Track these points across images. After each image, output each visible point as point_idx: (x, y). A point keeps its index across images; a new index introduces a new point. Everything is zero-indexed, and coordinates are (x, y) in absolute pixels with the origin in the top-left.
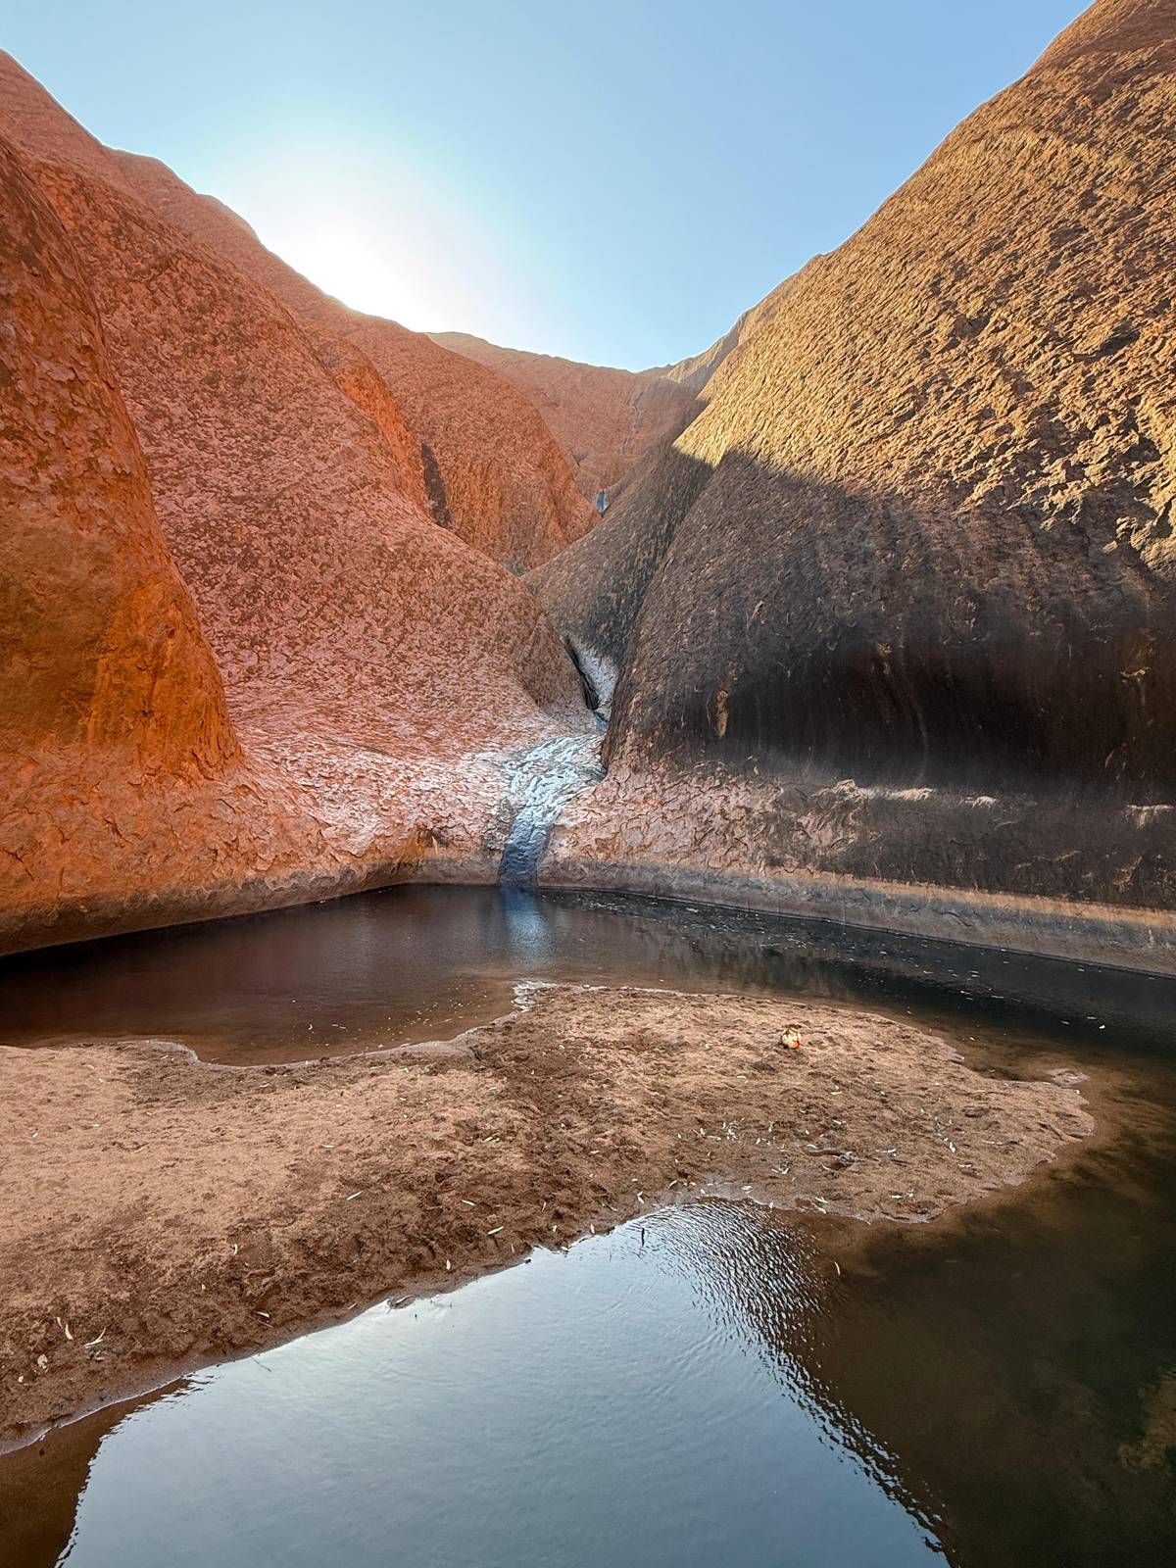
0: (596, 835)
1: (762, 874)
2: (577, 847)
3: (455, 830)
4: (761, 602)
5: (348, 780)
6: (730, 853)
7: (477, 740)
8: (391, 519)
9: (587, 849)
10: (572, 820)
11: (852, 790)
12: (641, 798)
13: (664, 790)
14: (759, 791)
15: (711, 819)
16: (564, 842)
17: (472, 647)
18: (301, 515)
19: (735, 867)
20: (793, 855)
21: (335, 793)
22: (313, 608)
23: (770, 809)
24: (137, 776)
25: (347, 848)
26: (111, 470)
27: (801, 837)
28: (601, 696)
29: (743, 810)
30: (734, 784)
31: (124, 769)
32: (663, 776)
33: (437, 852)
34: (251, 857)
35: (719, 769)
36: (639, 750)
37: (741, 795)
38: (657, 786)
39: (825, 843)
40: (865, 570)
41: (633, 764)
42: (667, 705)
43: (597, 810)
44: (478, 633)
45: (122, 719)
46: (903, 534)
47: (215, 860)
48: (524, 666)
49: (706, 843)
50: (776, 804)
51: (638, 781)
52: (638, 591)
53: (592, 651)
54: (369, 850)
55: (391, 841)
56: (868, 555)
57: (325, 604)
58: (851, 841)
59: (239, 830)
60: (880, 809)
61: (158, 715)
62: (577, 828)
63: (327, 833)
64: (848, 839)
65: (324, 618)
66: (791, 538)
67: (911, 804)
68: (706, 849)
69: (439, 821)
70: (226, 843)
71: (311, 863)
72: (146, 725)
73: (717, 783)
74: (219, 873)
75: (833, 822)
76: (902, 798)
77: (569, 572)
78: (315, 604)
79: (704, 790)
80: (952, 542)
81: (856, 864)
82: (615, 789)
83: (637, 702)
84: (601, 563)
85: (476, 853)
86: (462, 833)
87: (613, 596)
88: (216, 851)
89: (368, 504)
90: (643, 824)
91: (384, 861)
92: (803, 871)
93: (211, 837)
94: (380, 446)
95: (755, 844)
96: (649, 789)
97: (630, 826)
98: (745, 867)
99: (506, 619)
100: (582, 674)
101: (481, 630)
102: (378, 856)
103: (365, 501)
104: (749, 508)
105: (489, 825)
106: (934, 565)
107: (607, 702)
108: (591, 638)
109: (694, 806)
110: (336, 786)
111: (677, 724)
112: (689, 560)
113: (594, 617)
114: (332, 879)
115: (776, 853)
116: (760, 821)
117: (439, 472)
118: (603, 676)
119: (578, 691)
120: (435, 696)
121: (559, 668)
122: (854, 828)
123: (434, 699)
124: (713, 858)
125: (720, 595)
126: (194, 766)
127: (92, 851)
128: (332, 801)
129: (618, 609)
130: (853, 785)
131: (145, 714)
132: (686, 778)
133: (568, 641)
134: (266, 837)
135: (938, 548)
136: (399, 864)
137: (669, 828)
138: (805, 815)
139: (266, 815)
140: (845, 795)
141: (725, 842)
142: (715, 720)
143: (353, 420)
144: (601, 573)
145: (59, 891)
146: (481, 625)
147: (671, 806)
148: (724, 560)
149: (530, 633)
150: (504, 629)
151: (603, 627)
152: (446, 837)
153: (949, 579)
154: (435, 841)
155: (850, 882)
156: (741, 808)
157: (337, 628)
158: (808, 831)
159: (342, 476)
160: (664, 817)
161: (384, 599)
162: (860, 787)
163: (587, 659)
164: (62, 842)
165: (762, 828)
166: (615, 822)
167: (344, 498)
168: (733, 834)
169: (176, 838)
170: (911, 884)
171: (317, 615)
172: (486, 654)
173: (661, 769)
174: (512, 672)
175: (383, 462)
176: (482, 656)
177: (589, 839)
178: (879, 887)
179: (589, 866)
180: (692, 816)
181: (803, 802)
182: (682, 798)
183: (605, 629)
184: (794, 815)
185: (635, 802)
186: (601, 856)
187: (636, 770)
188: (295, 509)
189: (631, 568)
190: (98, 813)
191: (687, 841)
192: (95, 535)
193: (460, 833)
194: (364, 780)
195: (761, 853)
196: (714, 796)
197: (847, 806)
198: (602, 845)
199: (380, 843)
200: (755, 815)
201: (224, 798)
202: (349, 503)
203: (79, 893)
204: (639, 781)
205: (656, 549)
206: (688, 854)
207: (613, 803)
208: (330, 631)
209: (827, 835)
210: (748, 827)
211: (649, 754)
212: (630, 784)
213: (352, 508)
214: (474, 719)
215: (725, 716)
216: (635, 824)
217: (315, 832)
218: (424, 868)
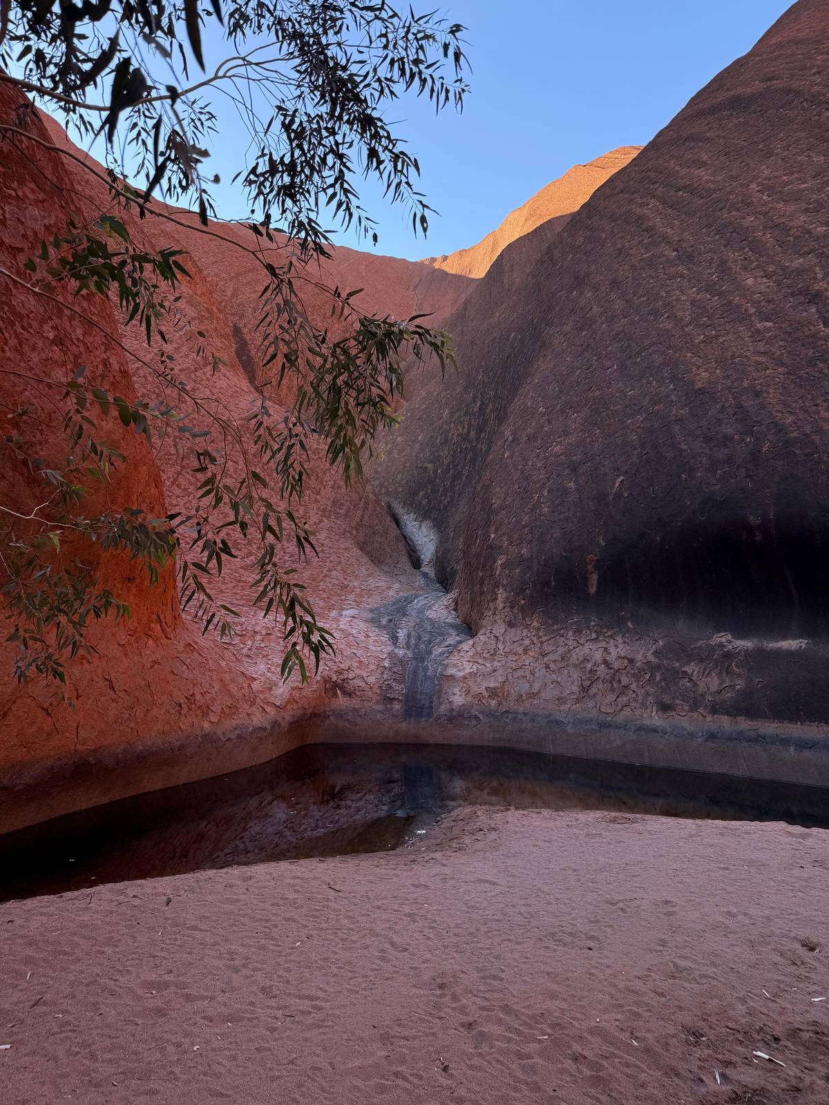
0: (485, 684)
1: (655, 719)
2: (469, 696)
3: (355, 681)
4: (622, 478)
5: (258, 637)
6: (620, 699)
7: (335, 598)
8: (232, 396)
9: (479, 697)
10: (459, 670)
11: (729, 642)
12: (520, 650)
13: (542, 643)
14: (637, 643)
15: (595, 668)
16: (456, 690)
17: (312, 513)
18: (154, 392)
19: (627, 712)
20: (683, 700)
21: (250, 649)
22: (169, 478)
23: (651, 658)
24: (123, 637)
25: (272, 700)
26: (118, 368)
27: (688, 684)
28: (423, 557)
29: (626, 661)
30: (611, 637)
31: (114, 630)
32: (538, 629)
33: (342, 701)
34: (205, 709)
35: (593, 623)
36: (512, 607)
37: (621, 646)
38: (535, 639)
39: (714, 689)
40: (726, 451)
41: (507, 619)
42: (535, 567)
43: (480, 661)
44: (316, 501)
45: (115, 585)
46: (759, 422)
47: (180, 713)
48: (357, 529)
49: (594, 690)
50: (657, 653)
51: (514, 634)
52: (453, 462)
53: (412, 516)
54: (288, 702)
55: (304, 693)
56: (727, 439)
57: (179, 473)
58: (738, 687)
59: (195, 685)
60: (760, 658)
61: (138, 581)
62: (465, 678)
63: (256, 685)
64: (734, 685)
65: (179, 486)
66: (642, 422)
67: (789, 653)
68: (595, 695)
69: (341, 674)
70: (186, 697)
71: (248, 715)
72: (129, 590)
73: (594, 636)
74: (184, 724)
75: (717, 671)
76: (780, 648)
77: (387, 444)
78: (170, 474)
79: (582, 642)
80: (808, 429)
81: (745, 707)
82: (493, 642)
83: (502, 565)
84: (417, 436)
85: (378, 702)
86: (362, 684)
87: (430, 466)
88: (180, 705)
89: (211, 383)
90: (528, 673)
91: (300, 712)
92: (695, 715)
93: (175, 692)
94: (216, 330)
95: (643, 691)
96: (527, 642)
97: (516, 675)
98: (638, 712)
99: (339, 487)
100: (405, 537)
101: (318, 497)
102: (295, 706)
103: (208, 380)
104: (590, 395)
105: (385, 676)
106: (794, 449)
107: (430, 562)
108: (411, 503)
109: (574, 656)
110: (250, 643)
111: (547, 583)
112: (532, 438)
113: (413, 485)
114: (265, 729)
115: (666, 699)
116: (644, 670)
117: (249, 351)
118: (426, 539)
119: (403, 553)
120: (287, 558)
121: (386, 532)
122: (739, 675)
123: (287, 561)
124: (604, 703)
125: (575, 470)
126: (158, 626)
127: (97, 706)
128: (248, 656)
129: (435, 478)
130: (729, 637)
131: (129, 580)
132: (562, 632)
133: (389, 506)
134: (213, 691)
135: (795, 434)
136: (311, 714)
137: (554, 677)
138: (688, 663)
139: (210, 671)
140: (724, 646)
141: (613, 690)
142: (585, 579)
143: (192, 305)
144: (417, 446)
145: (76, 744)
146: (318, 493)
147: (552, 657)
148: (572, 439)
149: (360, 500)
150: (339, 496)
151: (421, 494)
152: (349, 687)
153: (810, 461)
154: (339, 692)
155: (744, 724)
156: (623, 658)
157: (192, 496)
158: (694, 678)
159: (187, 356)
160: (547, 667)
161: (232, 470)
162: (737, 639)
163: (408, 523)
164: (77, 699)
165: (648, 677)
166: (500, 672)
167: (190, 377)
168: (619, 681)
169: (152, 694)
170: (801, 724)
171: (173, 483)
172: (324, 519)
173: (535, 624)
174: (349, 535)
175: (219, 344)
176: (321, 521)
177: (481, 687)
178: (770, 728)
179: (482, 712)
180: (575, 666)
181: (686, 653)
182: (561, 650)
183: (424, 496)
184: (677, 664)
185: (515, 654)
186: (493, 703)
187: (511, 625)
188: (149, 386)
189: (446, 441)
190: (99, 671)
191: (575, 688)
192: (110, 426)
193: (360, 684)
194: (272, 637)
195: (651, 699)
196: (594, 648)
197: (728, 656)
198: (493, 693)
199: (296, 694)
200: (639, 664)
201: (179, 655)
202: (195, 381)
203: (90, 746)
204: (516, 636)
205: (470, 425)
206: (578, 701)
207: (494, 654)
208: (186, 499)
209: (714, 682)
210: (633, 675)
211: (522, 610)
212: (507, 638)
213: (198, 386)
214: (328, 580)
215: (594, 577)
216: (520, 673)
217: (245, 685)
218: (332, 718)
